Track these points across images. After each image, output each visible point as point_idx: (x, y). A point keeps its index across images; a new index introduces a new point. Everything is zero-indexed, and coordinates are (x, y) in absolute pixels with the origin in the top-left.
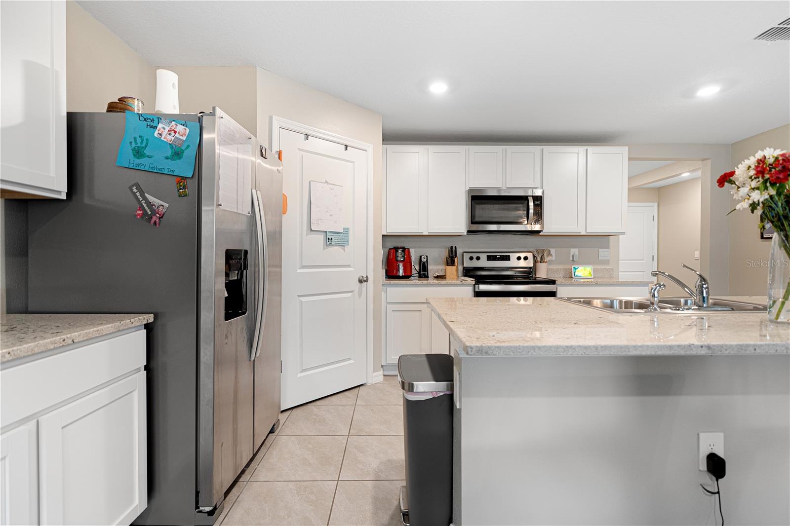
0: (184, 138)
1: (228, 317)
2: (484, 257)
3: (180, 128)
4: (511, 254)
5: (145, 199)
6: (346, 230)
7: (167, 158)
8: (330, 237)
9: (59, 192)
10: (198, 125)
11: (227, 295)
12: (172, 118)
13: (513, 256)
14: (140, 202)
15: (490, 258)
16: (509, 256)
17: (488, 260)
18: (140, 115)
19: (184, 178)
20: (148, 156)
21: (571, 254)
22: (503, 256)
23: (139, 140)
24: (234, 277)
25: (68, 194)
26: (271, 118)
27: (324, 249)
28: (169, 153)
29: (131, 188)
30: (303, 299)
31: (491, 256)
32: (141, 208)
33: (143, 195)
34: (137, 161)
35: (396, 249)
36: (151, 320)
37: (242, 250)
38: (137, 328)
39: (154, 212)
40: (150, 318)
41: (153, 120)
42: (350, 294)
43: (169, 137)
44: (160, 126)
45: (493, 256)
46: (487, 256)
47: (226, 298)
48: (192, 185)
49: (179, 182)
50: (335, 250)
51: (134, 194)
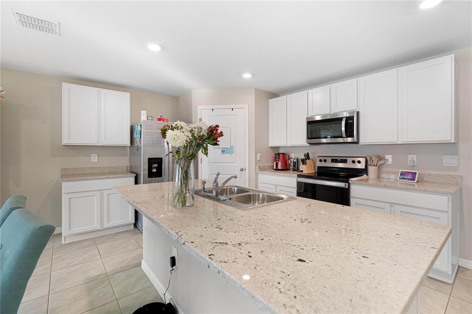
2: (329, 160)
4: (348, 159)
6: (232, 147)
8: (223, 150)
9: (128, 145)
13: (350, 160)
15: (333, 161)
16: (347, 160)
21: (410, 160)
22: (342, 159)
27: (221, 155)
31: (333, 159)
38: (133, 176)
39: (138, 148)
41: (138, 125)
43: (139, 129)
45: (335, 159)
50: (226, 155)
51: (136, 144)
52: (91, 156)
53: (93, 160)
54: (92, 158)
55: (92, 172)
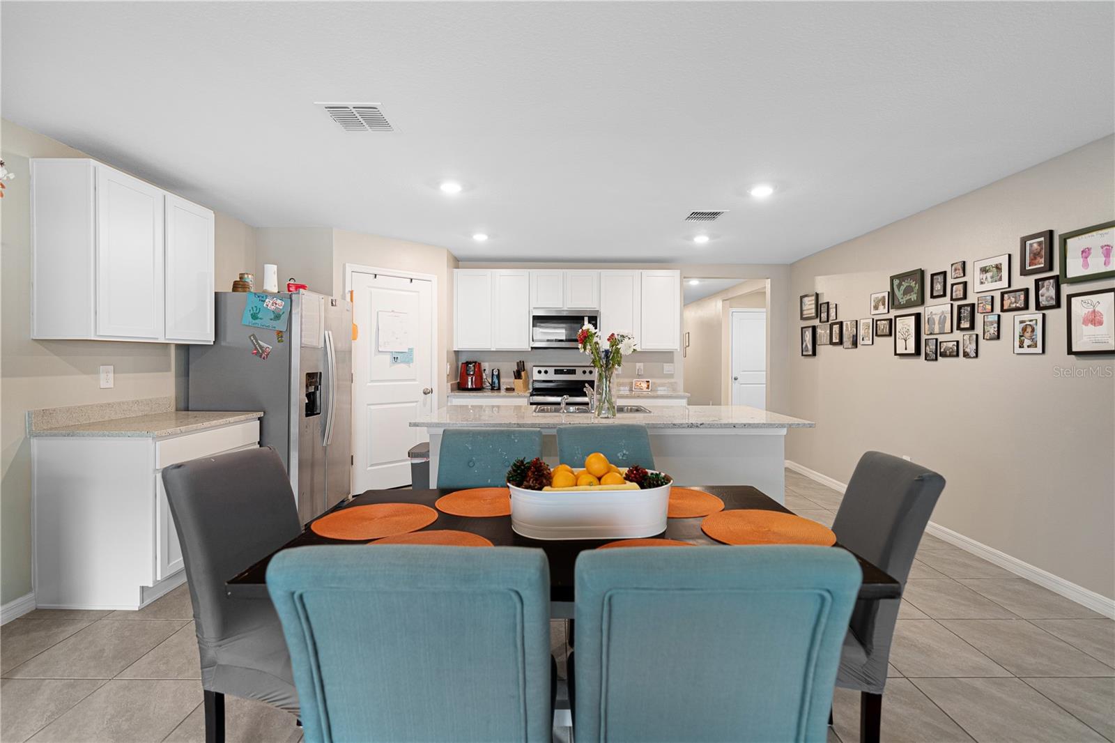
0: (281, 307)
1: (307, 415)
2: (551, 370)
3: (279, 302)
4: (576, 368)
5: (258, 343)
6: (411, 350)
7: (271, 320)
8: (396, 357)
9: (210, 341)
10: (289, 300)
11: (307, 401)
12: (273, 295)
13: (579, 371)
14: (255, 346)
15: (557, 372)
16: (575, 370)
17: (555, 374)
18: (255, 294)
19: (281, 332)
20: (261, 319)
21: (637, 368)
22: (569, 370)
23: (255, 309)
24: (312, 389)
25: (214, 342)
26: (344, 265)
27: (391, 366)
28: (272, 317)
29: (250, 337)
30: (372, 407)
31: (558, 369)
32: (256, 349)
33: (257, 341)
34: (254, 321)
35: (468, 363)
36: (262, 415)
37: (317, 373)
38: (253, 419)
39: (263, 352)
40: (261, 414)
41: (263, 297)
42: (414, 404)
43: (273, 307)
44: (267, 300)
45: (560, 369)
46: (555, 370)
47: (306, 404)
48: (285, 337)
49: (278, 334)
50: (401, 367)
51: (252, 341)
52: (97, 372)
53: (103, 384)
54: (103, 376)
55: (106, 418)
